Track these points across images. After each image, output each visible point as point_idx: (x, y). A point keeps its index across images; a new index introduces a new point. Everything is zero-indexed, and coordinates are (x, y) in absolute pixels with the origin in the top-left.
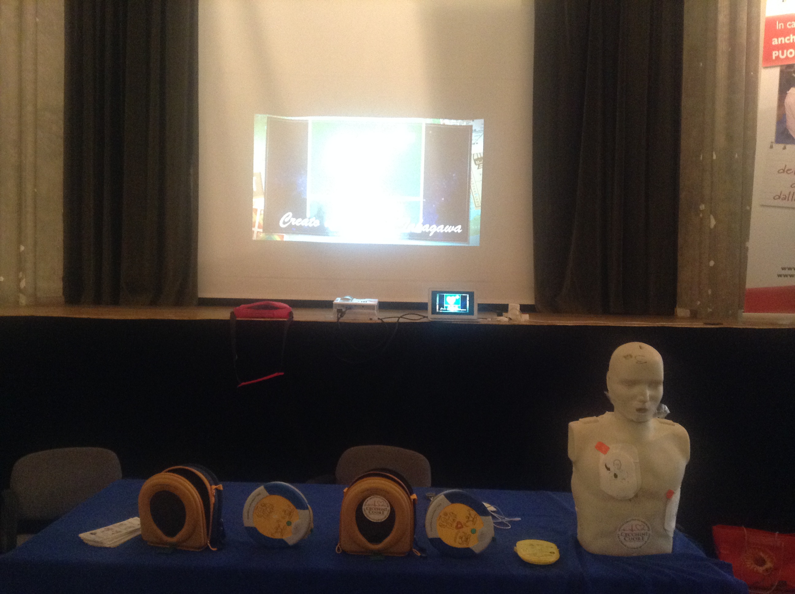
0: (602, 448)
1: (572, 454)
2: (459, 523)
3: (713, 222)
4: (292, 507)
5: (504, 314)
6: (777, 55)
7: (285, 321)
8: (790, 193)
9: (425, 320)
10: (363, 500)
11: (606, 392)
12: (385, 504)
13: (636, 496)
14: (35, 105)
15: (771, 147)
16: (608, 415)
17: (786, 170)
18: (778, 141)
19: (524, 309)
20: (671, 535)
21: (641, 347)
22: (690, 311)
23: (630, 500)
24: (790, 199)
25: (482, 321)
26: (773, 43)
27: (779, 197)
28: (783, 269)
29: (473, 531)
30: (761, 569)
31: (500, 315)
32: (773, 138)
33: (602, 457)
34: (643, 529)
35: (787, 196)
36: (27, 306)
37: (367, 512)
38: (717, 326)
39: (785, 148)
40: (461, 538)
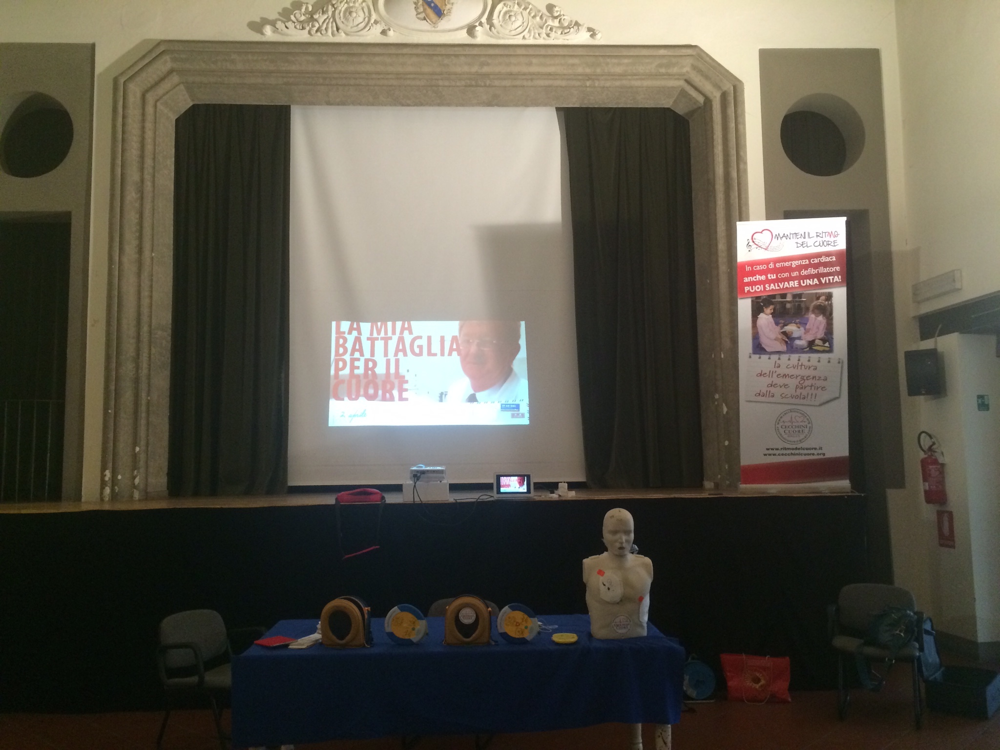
0: (601, 573)
1: (585, 578)
2: (517, 623)
3: (725, 410)
4: (416, 619)
5: (555, 491)
6: (748, 289)
7: (379, 504)
8: (767, 391)
9: (492, 499)
10: (459, 612)
11: (602, 540)
12: (473, 613)
13: (621, 601)
14: (150, 326)
15: (750, 357)
16: (605, 554)
17: (762, 374)
18: (755, 353)
19: (572, 486)
20: (645, 625)
21: (620, 511)
22: (714, 483)
23: (618, 603)
24: (768, 396)
25: (537, 498)
26: (745, 281)
27: (759, 394)
28: (768, 449)
29: (526, 627)
30: (757, 686)
31: (552, 492)
32: (751, 351)
33: (601, 578)
34: (627, 621)
35: (765, 393)
36: (140, 500)
37: (462, 618)
38: (719, 496)
39: (760, 358)
40: (519, 632)
